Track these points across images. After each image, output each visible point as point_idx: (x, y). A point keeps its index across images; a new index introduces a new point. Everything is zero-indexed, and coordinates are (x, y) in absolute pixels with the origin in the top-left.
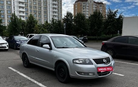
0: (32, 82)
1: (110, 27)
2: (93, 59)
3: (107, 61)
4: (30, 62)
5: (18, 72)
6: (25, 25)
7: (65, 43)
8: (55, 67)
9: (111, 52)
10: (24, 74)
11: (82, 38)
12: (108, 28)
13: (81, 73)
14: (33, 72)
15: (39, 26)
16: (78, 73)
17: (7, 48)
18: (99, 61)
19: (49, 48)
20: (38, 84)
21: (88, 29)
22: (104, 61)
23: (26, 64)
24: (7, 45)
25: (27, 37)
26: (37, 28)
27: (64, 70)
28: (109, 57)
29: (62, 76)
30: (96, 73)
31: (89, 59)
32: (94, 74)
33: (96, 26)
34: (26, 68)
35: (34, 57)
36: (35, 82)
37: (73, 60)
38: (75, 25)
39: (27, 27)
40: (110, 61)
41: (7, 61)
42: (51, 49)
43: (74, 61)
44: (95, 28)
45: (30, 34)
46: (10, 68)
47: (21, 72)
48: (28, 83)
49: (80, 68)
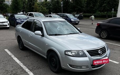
0: (23, 70)
1: (105, 5)
2: (87, 51)
3: (102, 52)
4: (25, 45)
5: (13, 56)
6: (26, 3)
7: (59, 28)
8: (47, 55)
9: (106, 33)
10: (18, 58)
11: (78, 15)
12: (103, 6)
13: (74, 66)
14: (27, 56)
15: (38, 4)
16: (71, 66)
17: (8, 26)
18: (93, 53)
19: (41, 34)
20: (29, 72)
21: (84, 7)
22: (99, 52)
23: (21, 46)
24: (8, 24)
25: (27, 15)
26: (37, 6)
27: (56, 60)
28: (105, 47)
29: (54, 66)
30: (90, 66)
31: (82, 51)
32: (87, 67)
33: (91, 3)
34: (21, 51)
35: (28, 42)
36: (27, 70)
37: (65, 51)
38: (72, 2)
39: (27, 5)
40: (106, 51)
41: (6, 42)
42: (43, 36)
43: (66, 53)
44: (91, 6)
45: (29, 13)
46: (6, 50)
47: (15, 56)
48: (19, 71)
49: (73, 61)
